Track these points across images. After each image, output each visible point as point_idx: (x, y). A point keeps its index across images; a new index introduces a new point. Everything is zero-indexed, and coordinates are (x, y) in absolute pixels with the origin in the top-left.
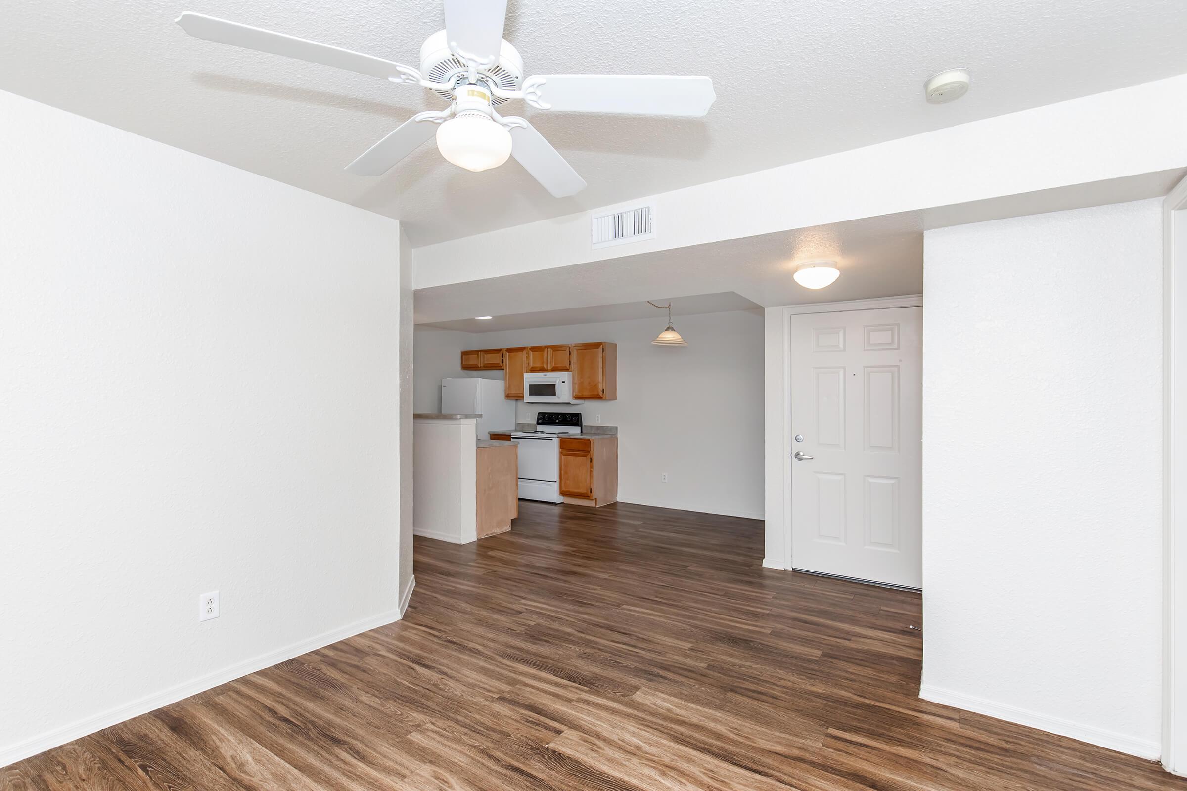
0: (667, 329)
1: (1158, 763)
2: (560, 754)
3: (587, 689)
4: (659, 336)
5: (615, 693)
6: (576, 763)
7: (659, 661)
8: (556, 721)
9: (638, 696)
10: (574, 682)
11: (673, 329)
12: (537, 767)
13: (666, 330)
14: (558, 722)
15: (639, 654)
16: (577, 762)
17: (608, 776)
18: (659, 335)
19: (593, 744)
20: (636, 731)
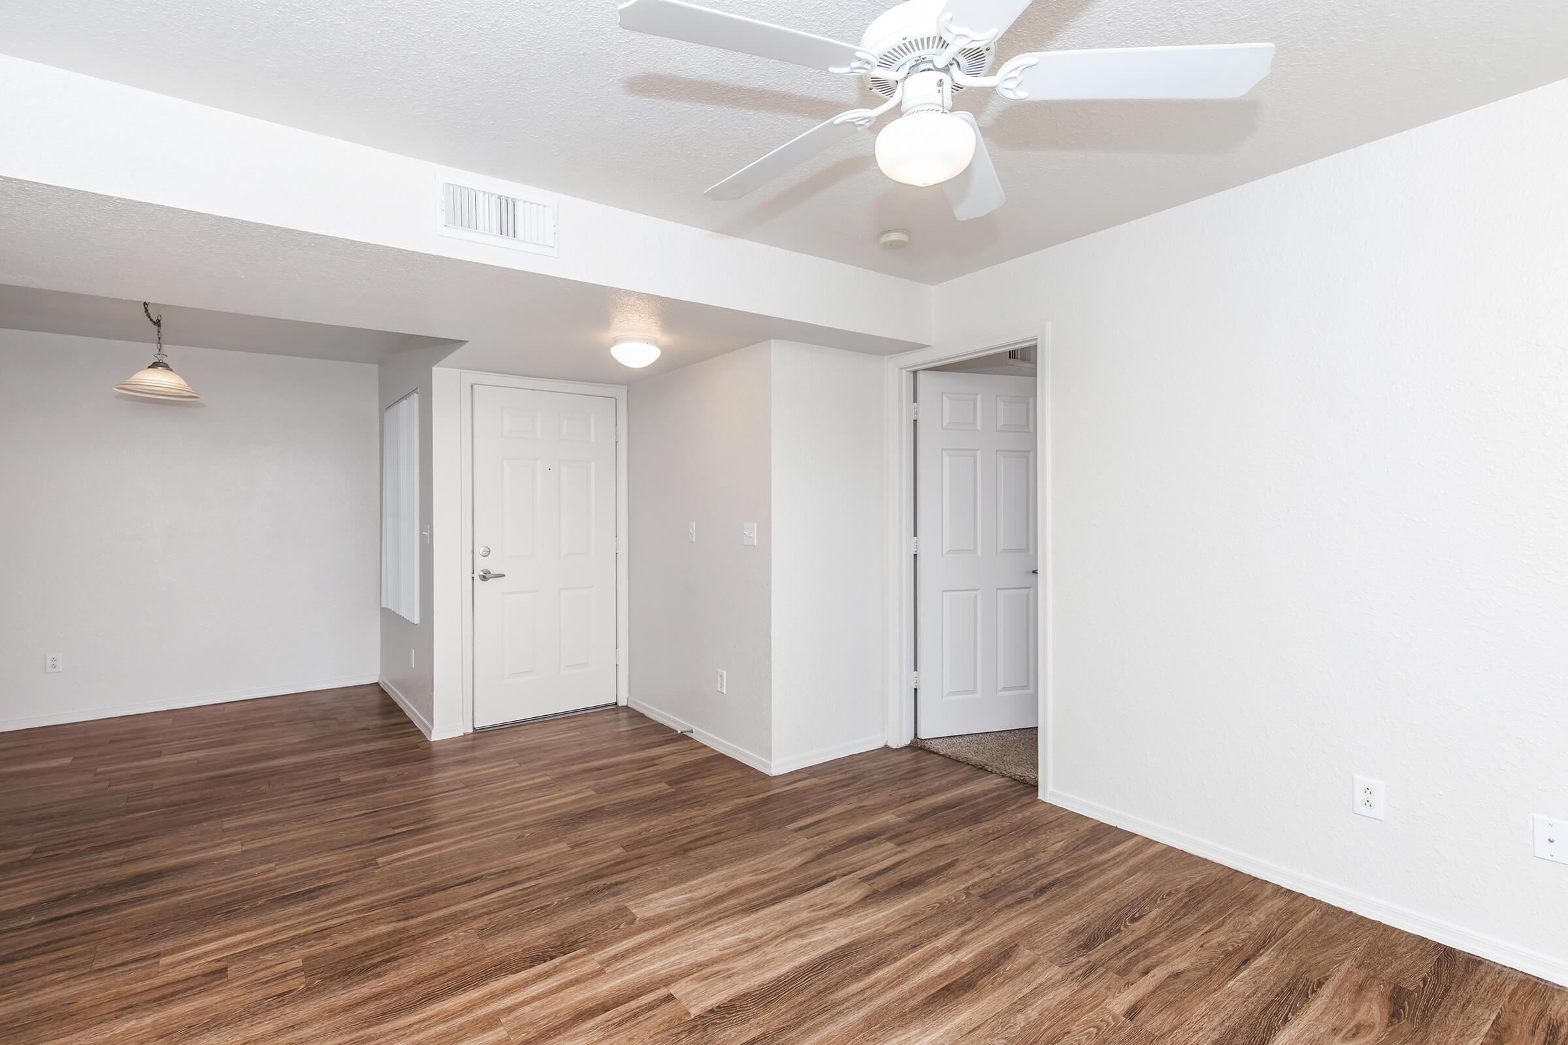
0: (155, 365)
1: (886, 747)
2: (719, 1007)
3: (585, 949)
4: (134, 377)
5: (616, 929)
6: (745, 997)
7: (576, 876)
8: (640, 996)
9: (641, 912)
10: (552, 958)
11: (167, 367)
12: (733, 1035)
13: (149, 367)
14: (645, 994)
15: (541, 886)
16: (744, 995)
17: (786, 975)
18: (133, 375)
19: (716, 973)
20: (714, 933)
